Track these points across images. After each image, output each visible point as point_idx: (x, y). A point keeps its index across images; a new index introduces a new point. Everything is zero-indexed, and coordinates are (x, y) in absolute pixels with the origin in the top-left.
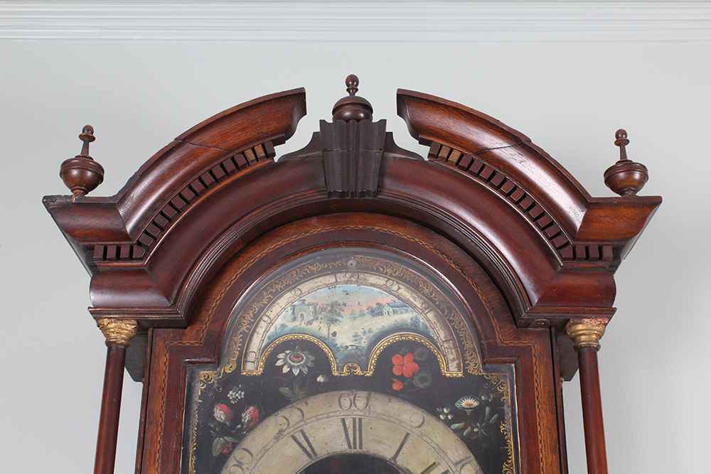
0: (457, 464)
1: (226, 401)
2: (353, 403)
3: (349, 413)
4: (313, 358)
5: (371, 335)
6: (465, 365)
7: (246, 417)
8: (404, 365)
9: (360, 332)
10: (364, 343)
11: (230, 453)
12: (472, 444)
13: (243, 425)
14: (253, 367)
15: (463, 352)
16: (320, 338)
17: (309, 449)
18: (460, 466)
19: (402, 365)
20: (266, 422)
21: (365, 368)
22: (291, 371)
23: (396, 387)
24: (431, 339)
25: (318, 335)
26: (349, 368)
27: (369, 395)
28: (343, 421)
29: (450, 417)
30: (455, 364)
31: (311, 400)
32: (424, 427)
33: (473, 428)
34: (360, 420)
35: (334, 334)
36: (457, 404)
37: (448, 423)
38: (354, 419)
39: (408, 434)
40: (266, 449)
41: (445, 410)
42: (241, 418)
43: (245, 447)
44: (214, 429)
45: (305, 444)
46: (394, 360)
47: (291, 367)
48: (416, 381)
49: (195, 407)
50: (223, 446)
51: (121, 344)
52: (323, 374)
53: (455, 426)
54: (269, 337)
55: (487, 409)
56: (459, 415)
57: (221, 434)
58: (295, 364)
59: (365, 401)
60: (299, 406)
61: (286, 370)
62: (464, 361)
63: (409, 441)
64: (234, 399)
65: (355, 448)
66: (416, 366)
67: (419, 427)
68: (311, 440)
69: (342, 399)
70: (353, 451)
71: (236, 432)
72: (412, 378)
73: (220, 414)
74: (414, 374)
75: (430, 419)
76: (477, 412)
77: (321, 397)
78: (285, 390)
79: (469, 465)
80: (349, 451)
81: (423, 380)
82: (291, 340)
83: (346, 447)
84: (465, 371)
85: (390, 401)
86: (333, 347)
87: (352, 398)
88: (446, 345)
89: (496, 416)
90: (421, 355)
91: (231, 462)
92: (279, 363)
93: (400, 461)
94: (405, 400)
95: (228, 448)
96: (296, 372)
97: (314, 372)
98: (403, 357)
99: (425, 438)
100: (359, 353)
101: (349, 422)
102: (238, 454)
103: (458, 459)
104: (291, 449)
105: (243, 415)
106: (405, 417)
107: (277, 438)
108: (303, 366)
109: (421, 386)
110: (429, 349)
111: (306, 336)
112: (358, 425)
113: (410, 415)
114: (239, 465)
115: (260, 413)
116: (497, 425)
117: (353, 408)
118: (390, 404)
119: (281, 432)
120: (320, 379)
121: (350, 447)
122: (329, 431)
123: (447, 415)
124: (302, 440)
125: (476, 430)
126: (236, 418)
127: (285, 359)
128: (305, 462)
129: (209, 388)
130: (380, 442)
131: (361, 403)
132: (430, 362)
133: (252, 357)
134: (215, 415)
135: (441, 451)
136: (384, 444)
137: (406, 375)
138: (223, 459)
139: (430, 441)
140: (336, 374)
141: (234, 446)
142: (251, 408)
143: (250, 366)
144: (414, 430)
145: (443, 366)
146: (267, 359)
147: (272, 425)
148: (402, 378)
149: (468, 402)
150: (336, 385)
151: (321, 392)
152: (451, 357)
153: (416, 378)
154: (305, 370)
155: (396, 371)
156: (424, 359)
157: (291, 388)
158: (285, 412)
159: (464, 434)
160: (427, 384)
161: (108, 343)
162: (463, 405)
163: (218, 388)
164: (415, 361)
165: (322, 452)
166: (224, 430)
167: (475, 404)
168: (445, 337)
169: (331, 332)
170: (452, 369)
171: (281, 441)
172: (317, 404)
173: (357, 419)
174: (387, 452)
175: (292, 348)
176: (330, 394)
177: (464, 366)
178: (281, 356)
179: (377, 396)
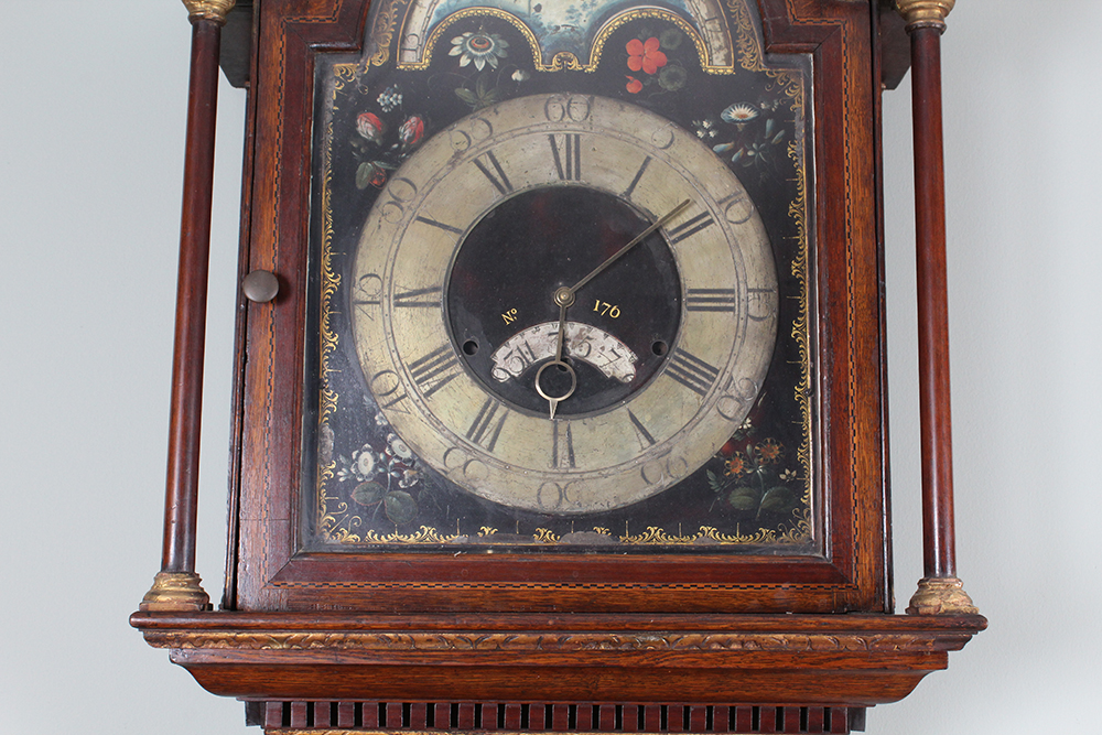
0: (720, 202)
1: (376, 109)
2: (566, 112)
3: (562, 127)
4: (506, 45)
5: (595, 9)
6: (737, 56)
7: (406, 132)
8: (645, 56)
9: (578, 4)
10: (584, 22)
11: (383, 185)
12: (742, 173)
13: (400, 143)
14: (415, 57)
15: (735, 37)
16: (517, 14)
17: (500, 180)
18: (725, 205)
19: (641, 56)
20: (436, 140)
21: (584, 60)
22: (472, 63)
23: (632, 88)
24: (687, 17)
25: (513, 9)
26: (562, 60)
27: (592, 100)
28: (552, 138)
29: (712, 134)
30: (722, 55)
31: (503, 108)
32: (673, 148)
33: (746, 151)
34: (577, 137)
35: (538, 8)
36: (723, 116)
37: (709, 143)
38: (568, 136)
39: (648, 159)
40: (435, 180)
41: (705, 124)
42: (398, 134)
43: (404, 176)
44: (358, 150)
45: (495, 173)
46: (630, 47)
47: (472, 57)
48: (662, 80)
49: (329, 117)
50: (372, 175)
51: (213, 20)
52: (521, 68)
53: (720, 147)
54: (438, 13)
55: (769, 123)
56: (726, 131)
57: (368, 158)
58: (479, 54)
59: (585, 109)
60: (485, 116)
61: (464, 62)
62: (736, 50)
63: (650, 168)
64: (387, 106)
65: (569, 178)
66: (663, 57)
67: (666, 147)
68: (503, 166)
69: (550, 107)
70: (566, 183)
71: (391, 153)
72: (656, 76)
73: (366, 127)
74: (659, 69)
75: (682, 137)
76: (754, 127)
77: (519, 103)
78: (463, 92)
79: (738, 206)
80: (560, 183)
81: (672, 78)
82: (473, 17)
83: (555, 176)
84: (737, 66)
85: (622, 109)
86: (536, 27)
87: (565, 105)
88: (709, 26)
89: (782, 133)
90: (671, 40)
91: (385, 198)
92: (454, 52)
93: (637, 198)
94: (645, 108)
95: (380, 178)
96: (480, 65)
97: (508, 65)
98: (643, 42)
99: (673, 164)
100: (576, 37)
101: (560, 140)
102: (394, 186)
103: (722, 196)
104: (474, 180)
105: (401, 129)
106: (645, 133)
107: (453, 164)
108: (490, 56)
109: (669, 87)
110: (683, 32)
111: (496, 11)
112: (575, 145)
113: (653, 131)
114: (397, 202)
115: (426, 125)
116: (783, 146)
117: (567, 119)
118: (622, 114)
119: (458, 154)
120: (517, 76)
121: (561, 177)
122: (531, 153)
123: (708, 130)
124: (490, 166)
125: (750, 153)
126: (391, 134)
127: (463, 46)
128: (494, 198)
129: (349, 88)
130: (606, 170)
131: (578, 112)
132: (684, 51)
133: (412, 42)
134: (359, 129)
135: (697, 183)
136: (612, 172)
137: (646, 71)
138: (372, 194)
139: (681, 169)
140: (541, 68)
141: (389, 174)
142: (413, 119)
143: (409, 57)
144: (658, 153)
145: (704, 57)
146: (435, 45)
147: (446, 143)
148: (640, 75)
149: (740, 113)
150: (541, 85)
151: (520, 96)
152: (716, 44)
153: (663, 75)
154: (494, 63)
155: (632, 65)
156: (674, 47)
157: (473, 90)
158: (464, 125)
159: (733, 159)
160: (679, 85)
161: (193, 19)
162: (733, 116)
163: (363, 89)
164: (661, 49)
165: (521, 184)
166: (373, 151)
167: (750, 114)
168: (709, 13)
169: (534, 4)
170: (716, 62)
171: (458, 168)
172: (512, 114)
173: (573, 137)
174: (617, 186)
175: (474, 30)
176: (532, 97)
177: (735, 58)
178: (457, 41)
179: (604, 102)
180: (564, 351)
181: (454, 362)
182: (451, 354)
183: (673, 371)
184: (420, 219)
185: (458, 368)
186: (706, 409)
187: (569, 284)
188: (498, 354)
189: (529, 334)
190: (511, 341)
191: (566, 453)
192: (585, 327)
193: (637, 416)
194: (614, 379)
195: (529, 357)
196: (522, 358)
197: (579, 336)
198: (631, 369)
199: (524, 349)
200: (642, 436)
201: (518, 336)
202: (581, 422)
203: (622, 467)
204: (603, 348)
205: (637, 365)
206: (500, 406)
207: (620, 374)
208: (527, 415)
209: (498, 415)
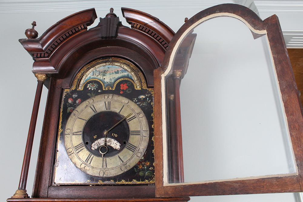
0: (138, 114)
1: (72, 98)
2: (108, 97)
3: (107, 100)
4: (98, 85)
5: (115, 79)
6: (142, 86)
7: (77, 102)
8: (124, 87)
9: (112, 78)
10: (113, 81)
11: (72, 112)
12: (142, 108)
13: (76, 104)
14: (81, 88)
15: (141, 83)
16: (100, 80)
17: (95, 110)
18: (139, 114)
19: (123, 87)
20: (83, 103)
21: (112, 88)
22: (91, 89)
23: (121, 93)
24: (132, 80)
25: (100, 79)
26: (108, 88)
27: (113, 95)
28: (105, 102)
29: (136, 101)
30: (139, 86)
31: (96, 97)
32: (128, 104)
33: (143, 104)
34: (110, 102)
35: (104, 79)
36: (139, 97)
37: (136, 102)
38: (108, 102)
39: (124, 106)
40: (82, 110)
41: (135, 99)
42: (76, 102)
43: (76, 110)
44: (68, 105)
45: (94, 109)
46: (121, 85)
47: (91, 88)
48: (127, 91)
49: (63, 99)
50: (70, 110)
51: (41, 81)
52: (100, 90)
53: (138, 103)
54: (86, 80)
55: (148, 99)
56: (139, 100)
57: (70, 107)
58: (92, 87)
59: (112, 97)
60: (93, 98)
61: (90, 89)
62: (141, 85)
63: (124, 107)
64: (74, 97)
65: (108, 110)
66: (127, 87)
67: (127, 103)
68: (95, 108)
69: (105, 96)
70: (108, 111)
71: (74, 106)
72: (126, 90)
73: (70, 101)
74: (127, 89)
75: (130, 101)
76: (145, 100)
77: (99, 96)
78: (89, 94)
79: (141, 114)
80: (106, 111)
81: (129, 91)
82: (92, 81)
83: (106, 109)
84: (142, 88)
85: (119, 96)
86: (104, 82)
87: (108, 96)
88: (137, 81)
89: (150, 100)
90: (129, 84)
91: (72, 114)
92: (88, 87)
93: (121, 113)
94: (123, 96)
95: (72, 110)
96: (93, 89)
97: (98, 89)
98: (124, 84)
99: (129, 107)
100: (111, 84)
101: (107, 103)
102: (74, 112)
103: (138, 112)
104: (90, 110)
105: (77, 101)
106: (123, 101)
107: (86, 107)
108: (95, 88)
109: (128, 92)
110: (131, 82)
111: (96, 80)
112: (109, 103)
113: (125, 100)
114: (74, 115)
115: (81, 100)
116: (150, 103)
117: (108, 99)
118: (119, 97)
119: (87, 106)
120: (99, 91)
121: (107, 110)
122: (101, 105)
123: (136, 100)
124: (93, 108)
125: (144, 104)
126: (75, 102)
127: (90, 86)
128: (93, 114)
129: (68, 94)
130: (115, 108)
131: (110, 97)
132: (131, 86)
133: (80, 86)
134: (69, 101)
135: (133, 110)
136: (116, 108)
137: (124, 89)
138: (70, 114)
139: (130, 107)
140: (104, 89)
141: (73, 110)
142: (79, 99)
143: (80, 88)
144: (126, 104)
145: (135, 87)
146: (84, 86)
147: (85, 104)
148: (123, 90)
149: (142, 97)
150: (104, 92)
151: (99, 94)
152: (138, 85)
153: (127, 90)
154: (95, 89)
155: (121, 88)
156: (130, 85)
157: (91, 94)
158: (88, 100)
159: (140, 106)
160: (130, 92)
161: (38, 81)
162: (141, 97)
163: (70, 94)
164: (127, 85)
165: (98, 111)
166: (71, 105)
167: (144, 97)
168: (137, 79)
169: (104, 78)
170: (138, 88)
171: (87, 108)
172: (98, 98)
173: (109, 102)
174: (117, 111)
175: (92, 83)
176: (102, 95)
177: (141, 87)
178: (89, 85)
179: (115, 95)
180: (106, 144)
181: (83, 146)
182: (83, 144)
183: (127, 147)
184: (79, 118)
185: (84, 147)
186: (134, 155)
187: (107, 130)
188: (92, 144)
189: (99, 140)
190: (95, 142)
191: (105, 164)
192: (110, 139)
193: (120, 157)
194: (116, 149)
195: (99, 145)
196: (97, 145)
197: (109, 141)
198: (119, 147)
199: (98, 143)
200: (121, 161)
201: (97, 141)
202: (108, 158)
203: (117, 167)
204: (114, 143)
205: (120, 146)
206: (92, 155)
207: (117, 148)
208: (98, 157)
209: (92, 157)
